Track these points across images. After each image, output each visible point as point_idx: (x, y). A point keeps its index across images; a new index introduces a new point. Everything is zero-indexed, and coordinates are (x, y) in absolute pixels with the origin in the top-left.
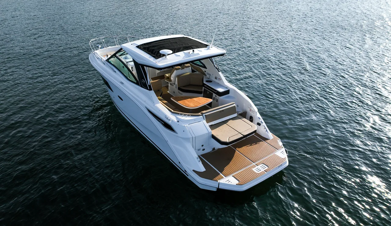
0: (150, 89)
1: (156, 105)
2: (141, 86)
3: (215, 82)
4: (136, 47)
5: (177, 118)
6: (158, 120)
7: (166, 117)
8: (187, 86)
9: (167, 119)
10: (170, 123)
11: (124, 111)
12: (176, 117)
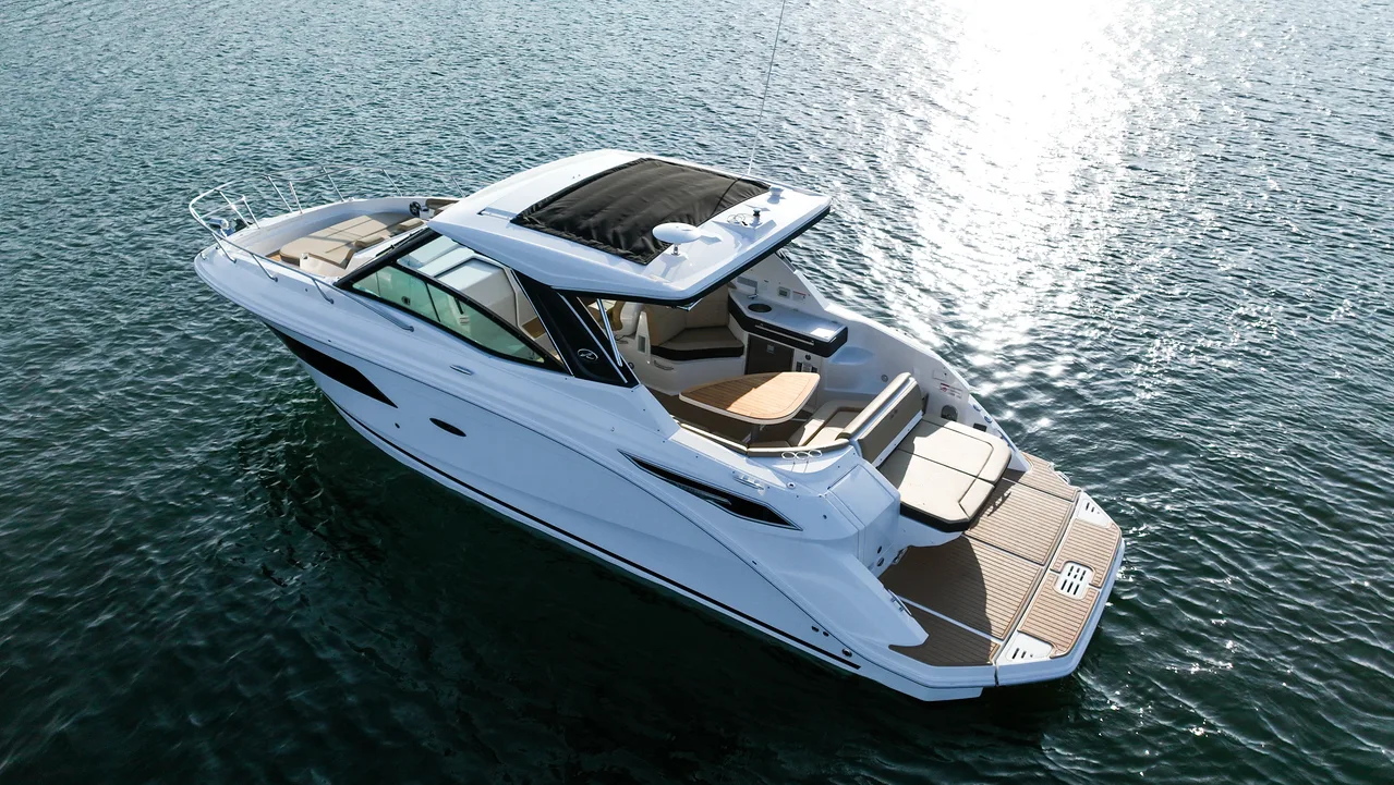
0: (632, 383)
1: (673, 437)
2: (579, 375)
3: (781, 306)
4: (511, 221)
5: (779, 473)
6: (693, 493)
7: (736, 478)
8: (678, 335)
9: (745, 482)
10: (760, 496)
11: (445, 463)
12: (773, 470)
